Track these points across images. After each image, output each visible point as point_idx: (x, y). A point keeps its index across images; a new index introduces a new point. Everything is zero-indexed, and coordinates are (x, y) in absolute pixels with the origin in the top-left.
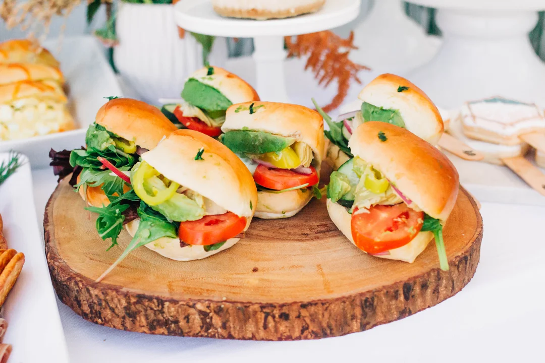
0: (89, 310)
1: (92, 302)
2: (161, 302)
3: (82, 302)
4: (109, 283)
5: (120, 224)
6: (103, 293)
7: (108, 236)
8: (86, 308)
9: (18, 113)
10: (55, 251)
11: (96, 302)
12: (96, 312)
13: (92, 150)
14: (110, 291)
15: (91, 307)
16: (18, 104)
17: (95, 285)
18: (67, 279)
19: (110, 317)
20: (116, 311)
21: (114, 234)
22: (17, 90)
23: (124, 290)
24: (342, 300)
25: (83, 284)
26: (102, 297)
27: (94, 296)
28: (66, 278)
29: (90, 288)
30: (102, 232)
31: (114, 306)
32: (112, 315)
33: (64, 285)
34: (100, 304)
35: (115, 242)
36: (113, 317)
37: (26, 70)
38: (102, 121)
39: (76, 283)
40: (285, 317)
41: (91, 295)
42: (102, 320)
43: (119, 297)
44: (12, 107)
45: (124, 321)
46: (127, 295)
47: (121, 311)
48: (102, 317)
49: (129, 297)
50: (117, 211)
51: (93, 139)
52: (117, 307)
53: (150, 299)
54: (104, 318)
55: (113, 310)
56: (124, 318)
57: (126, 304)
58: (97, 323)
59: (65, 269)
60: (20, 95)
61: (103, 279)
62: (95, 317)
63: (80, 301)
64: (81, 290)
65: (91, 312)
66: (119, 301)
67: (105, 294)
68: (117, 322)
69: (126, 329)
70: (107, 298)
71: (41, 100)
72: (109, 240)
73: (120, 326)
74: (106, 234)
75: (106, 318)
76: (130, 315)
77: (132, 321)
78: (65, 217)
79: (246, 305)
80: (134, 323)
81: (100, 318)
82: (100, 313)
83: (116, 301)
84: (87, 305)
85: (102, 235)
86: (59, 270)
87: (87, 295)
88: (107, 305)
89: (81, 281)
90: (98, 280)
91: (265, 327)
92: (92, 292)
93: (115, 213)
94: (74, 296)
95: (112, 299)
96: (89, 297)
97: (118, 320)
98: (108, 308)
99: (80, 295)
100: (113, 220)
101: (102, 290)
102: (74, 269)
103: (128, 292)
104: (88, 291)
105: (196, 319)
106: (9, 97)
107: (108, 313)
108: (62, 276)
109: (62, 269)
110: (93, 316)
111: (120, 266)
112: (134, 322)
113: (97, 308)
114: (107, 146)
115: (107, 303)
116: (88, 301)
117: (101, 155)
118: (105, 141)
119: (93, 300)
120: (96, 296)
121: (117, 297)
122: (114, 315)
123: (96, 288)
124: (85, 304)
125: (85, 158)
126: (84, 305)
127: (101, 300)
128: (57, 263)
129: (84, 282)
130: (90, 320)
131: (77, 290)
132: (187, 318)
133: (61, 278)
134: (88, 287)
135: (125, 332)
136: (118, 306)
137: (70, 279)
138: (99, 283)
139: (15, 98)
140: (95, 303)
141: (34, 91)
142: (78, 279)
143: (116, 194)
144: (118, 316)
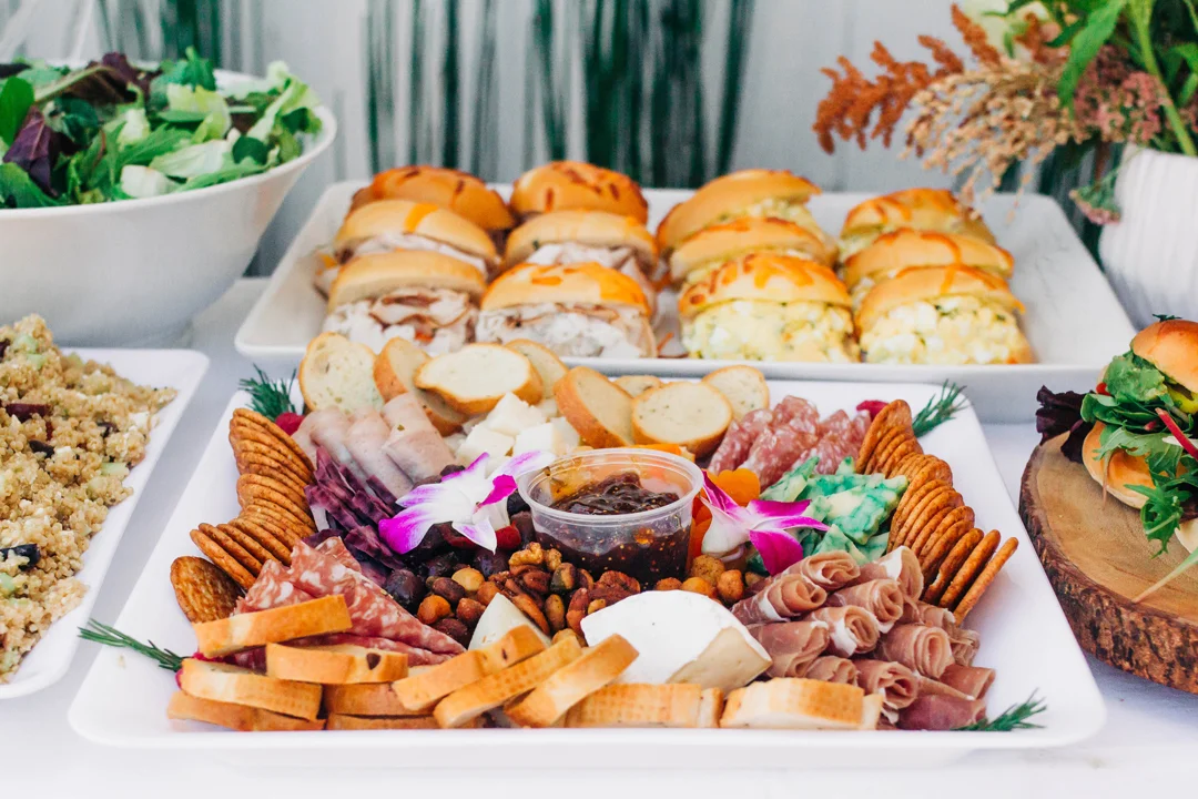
0: (1112, 645)
1: (1121, 632)
3: (1102, 631)
4: (1154, 607)
5: (1176, 520)
6: (1144, 620)
7: (1156, 535)
8: (1107, 642)
9: (946, 319)
10: (1056, 547)
11: (1129, 632)
12: (1124, 648)
13: (1124, 398)
14: (1156, 618)
15: (1116, 639)
16: (947, 305)
17: (1131, 607)
18: (1083, 591)
19: (1147, 661)
20: (1161, 653)
21: (1165, 535)
22: (950, 280)
23: (1181, 620)
25: (1110, 602)
26: (1142, 626)
27: (1126, 624)
28: (1081, 589)
29: (1122, 609)
30: (1151, 527)
31: (1159, 644)
32: (1152, 657)
33: (1073, 600)
34: (1135, 638)
35: (1164, 549)
36: (1152, 660)
37: (954, 246)
38: (1150, 352)
39: (1099, 600)
41: (1121, 621)
42: (1131, 664)
43: (1171, 630)
44: (937, 307)
45: (1170, 671)
46: (1184, 630)
47: (1167, 653)
48: (1134, 659)
49: (1188, 632)
50: (1175, 498)
51: (1129, 381)
52: (1163, 646)
54: (1137, 661)
55: (1155, 649)
56: (1171, 665)
57: (1180, 644)
58: (1121, 667)
59: (1077, 576)
60: (953, 289)
61: (1144, 600)
62: (1120, 657)
63: (1099, 628)
64: (1104, 611)
65: (1115, 649)
66: (1170, 635)
67: (1148, 622)
68: (1158, 671)
69: (1170, 684)
70: (1150, 628)
71: (984, 303)
72: (1157, 542)
73: (1161, 678)
74: (1155, 533)
75: (1140, 662)
76: (1182, 661)
77: (1186, 672)
78: (1060, 501)
80: (1188, 677)
81: (1129, 660)
82: (1131, 652)
83: (1164, 635)
84: (1111, 637)
85: (1149, 532)
86: (1067, 576)
87: (1115, 620)
88: (1147, 641)
89: (1106, 597)
90: (1136, 600)
92: (1124, 616)
93: (1172, 502)
94: (1089, 619)
95: (1158, 633)
96: (1116, 623)
97: (1159, 666)
98: (1148, 646)
99: (1101, 620)
100: (1168, 511)
101: (1143, 614)
102: (1093, 579)
103: (1187, 624)
104: (1118, 613)
106: (934, 291)
107: (1145, 655)
108: (1073, 586)
109: (1072, 575)
110: (1117, 655)
111: (1167, 586)
112: (1187, 674)
113: (1127, 642)
114: (1159, 395)
115: (1148, 637)
116: (1113, 629)
117: (1142, 407)
118: (1154, 386)
119: (1123, 630)
120: (1132, 622)
121: (1167, 630)
122: (1155, 658)
123: (1133, 610)
124: (1107, 635)
125: (1111, 408)
126: (1103, 637)
127: (1139, 630)
128: (1062, 566)
129: (1112, 599)
130: (1109, 661)
131: (1098, 611)
133: (1070, 588)
134: (1118, 607)
135: (1167, 689)
136: (1166, 644)
137: (1088, 591)
138: (1138, 603)
139: (944, 295)
140: (1126, 635)
141: (977, 285)
142: (1103, 593)
143: (1164, 474)
144: (1161, 660)
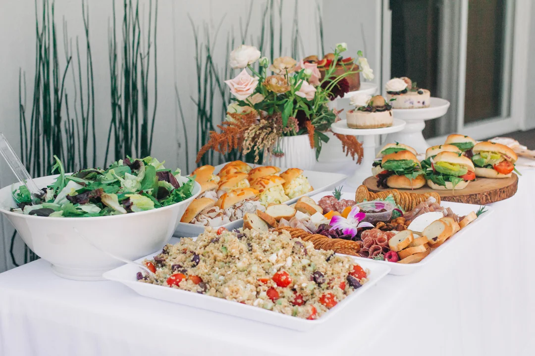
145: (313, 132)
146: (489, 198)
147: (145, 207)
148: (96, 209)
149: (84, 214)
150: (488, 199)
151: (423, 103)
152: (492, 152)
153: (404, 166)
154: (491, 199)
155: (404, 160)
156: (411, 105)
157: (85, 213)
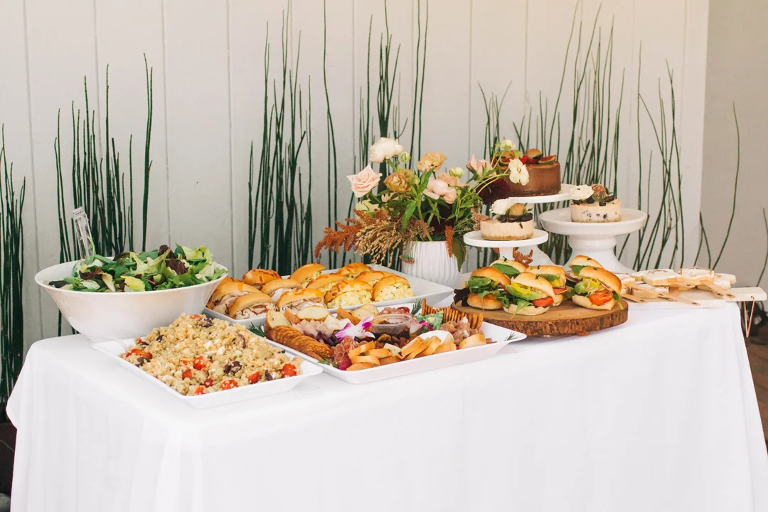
2: (536, 323)
9: (398, 289)
16: (397, 285)
22: (395, 279)
24: (594, 317)
37: (382, 273)
38: (483, 274)
40: (578, 324)
44: (395, 286)
46: (524, 322)
53: (532, 322)
71: (403, 284)
79: (565, 321)
91: (571, 328)
92: (509, 323)
105: (548, 328)
132: (545, 328)
145: (451, 239)
146: (555, 328)
147: (137, 289)
148: (95, 285)
149: (84, 289)
150: (553, 330)
151: (605, 216)
152: (593, 280)
153: (481, 284)
154: (558, 329)
155: (482, 277)
156: (588, 218)
157: (86, 288)
